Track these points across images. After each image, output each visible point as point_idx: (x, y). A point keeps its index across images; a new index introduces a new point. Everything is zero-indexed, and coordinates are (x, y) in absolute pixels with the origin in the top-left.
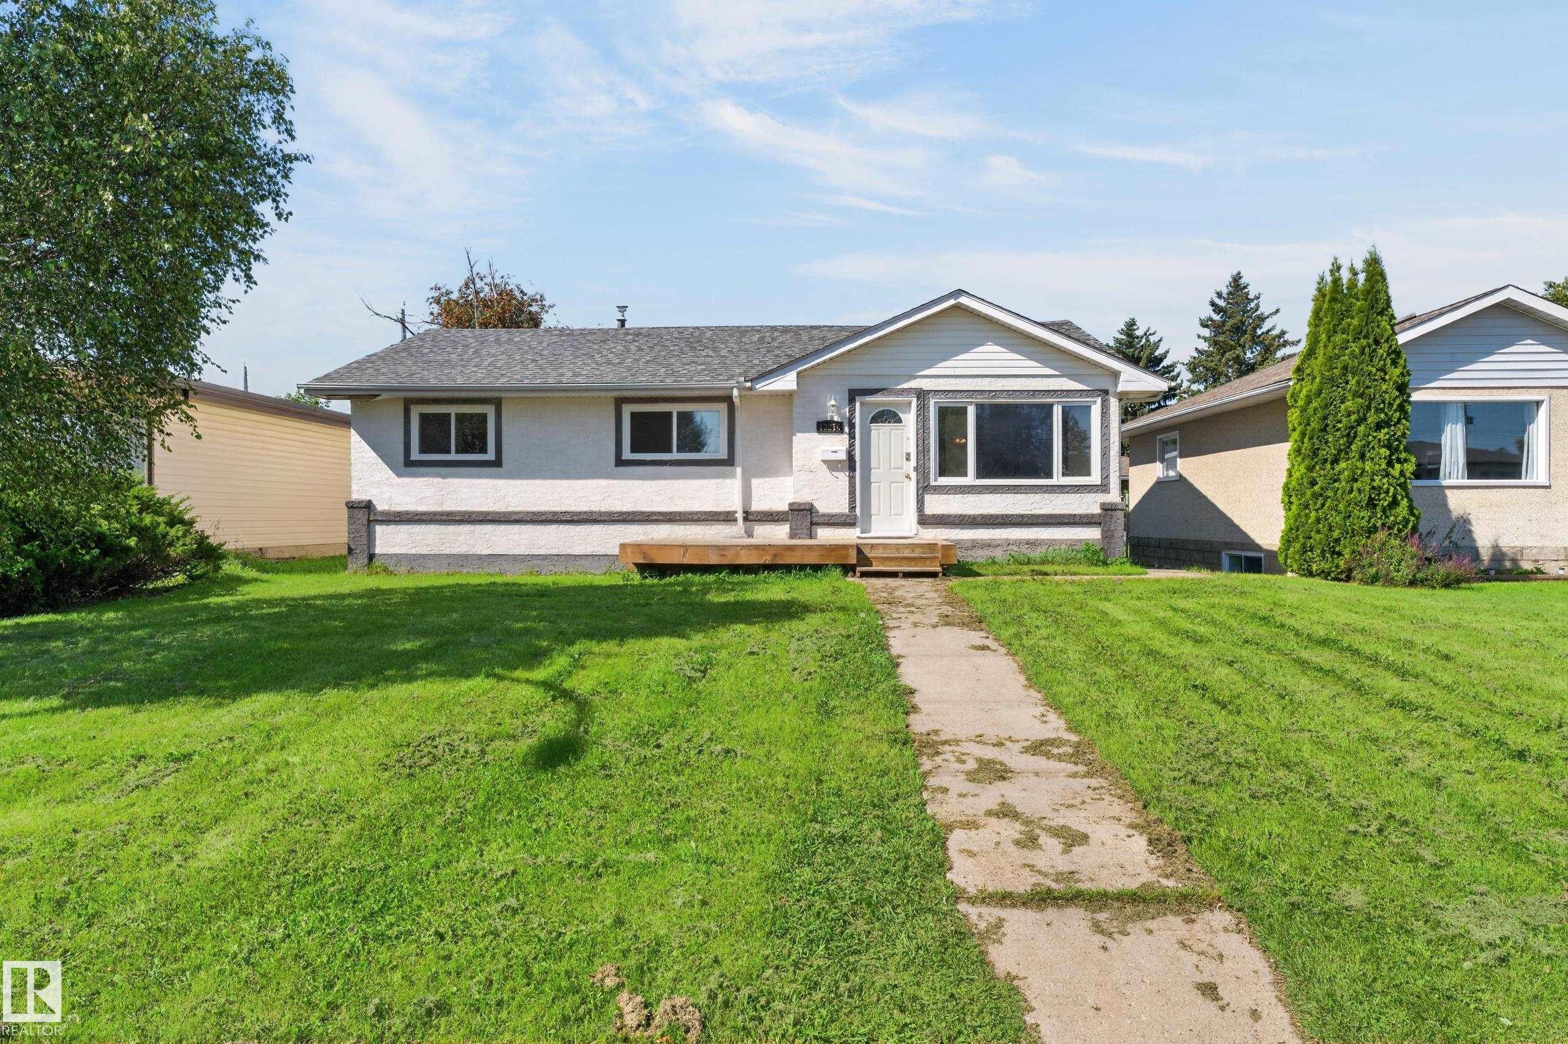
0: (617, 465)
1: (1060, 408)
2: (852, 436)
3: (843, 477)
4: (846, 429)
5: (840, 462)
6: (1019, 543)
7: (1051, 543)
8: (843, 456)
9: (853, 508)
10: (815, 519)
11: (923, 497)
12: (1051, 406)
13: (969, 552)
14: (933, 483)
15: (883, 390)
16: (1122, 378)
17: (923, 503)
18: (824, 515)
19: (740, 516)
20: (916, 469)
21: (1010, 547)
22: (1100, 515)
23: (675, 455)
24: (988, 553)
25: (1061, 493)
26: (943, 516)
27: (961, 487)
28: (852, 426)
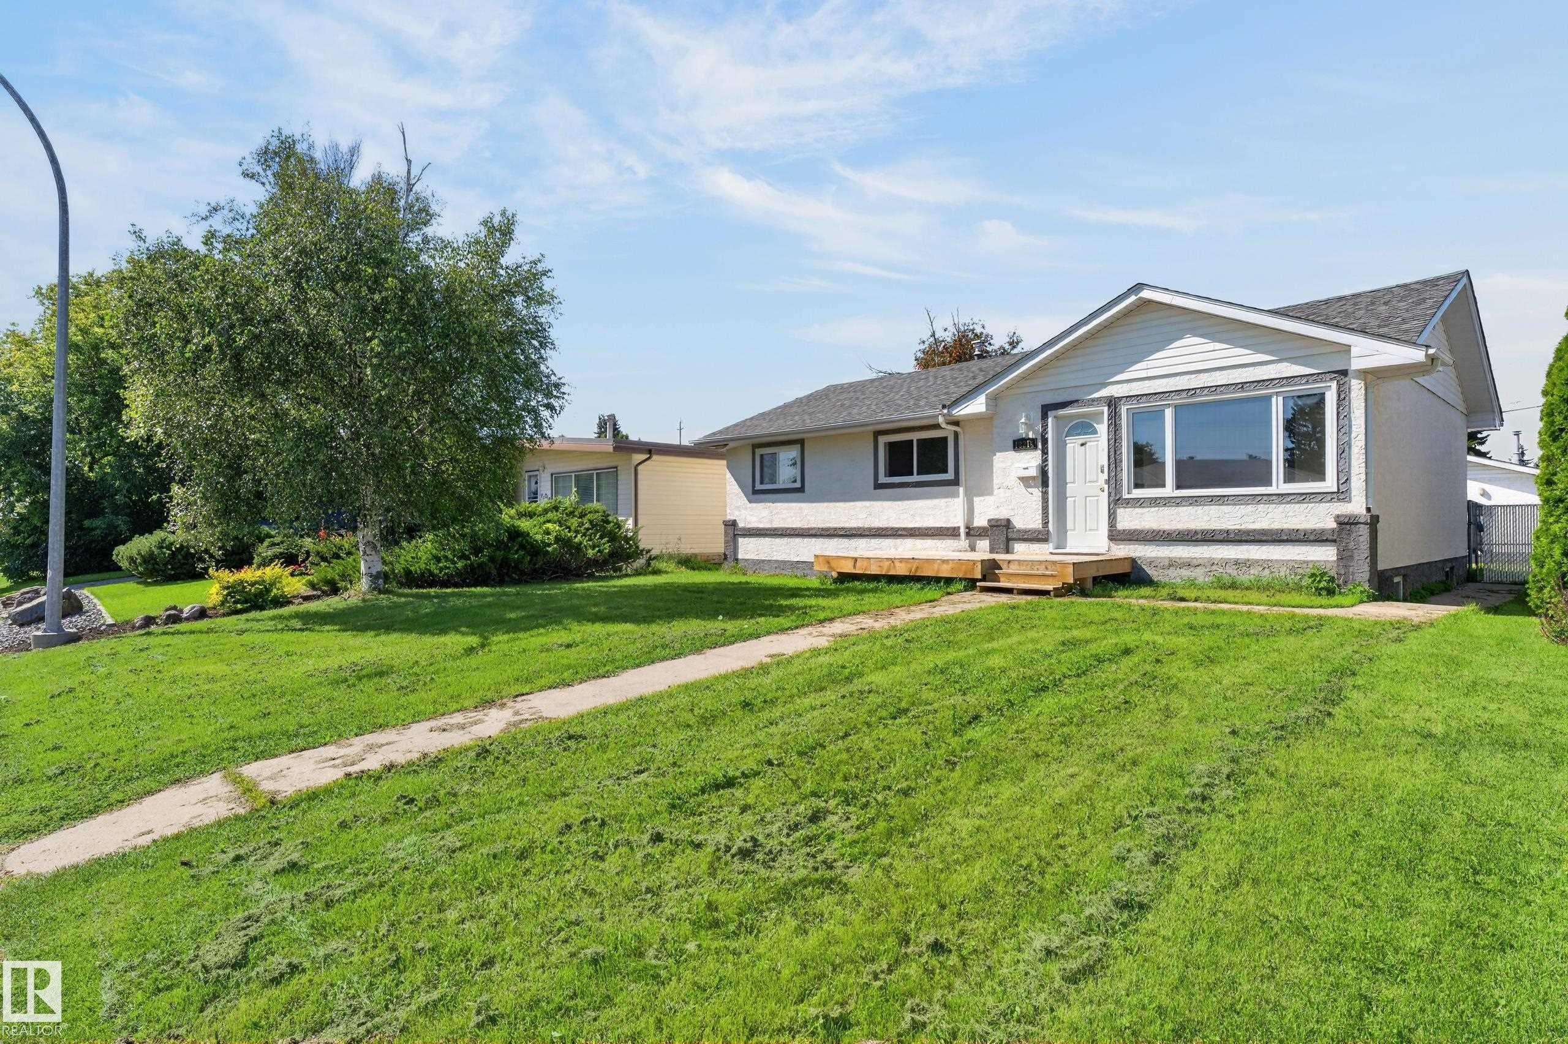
0: (875, 488)
1: (1280, 399)
2: (1045, 452)
3: (1037, 492)
4: (1040, 446)
5: (1033, 478)
6: (1226, 563)
7: (1266, 564)
8: (1033, 472)
9: (1046, 523)
10: (1010, 535)
11: (1115, 513)
12: (1268, 398)
13: (1166, 572)
14: (1126, 496)
15: (1077, 401)
16: (1354, 351)
17: (1115, 518)
18: (1019, 531)
19: (962, 531)
20: (1108, 482)
21: (1214, 568)
22: (1333, 530)
23: (915, 478)
24: (1185, 573)
25: (1280, 503)
26: (1135, 531)
27: (1156, 499)
28: (1045, 441)
